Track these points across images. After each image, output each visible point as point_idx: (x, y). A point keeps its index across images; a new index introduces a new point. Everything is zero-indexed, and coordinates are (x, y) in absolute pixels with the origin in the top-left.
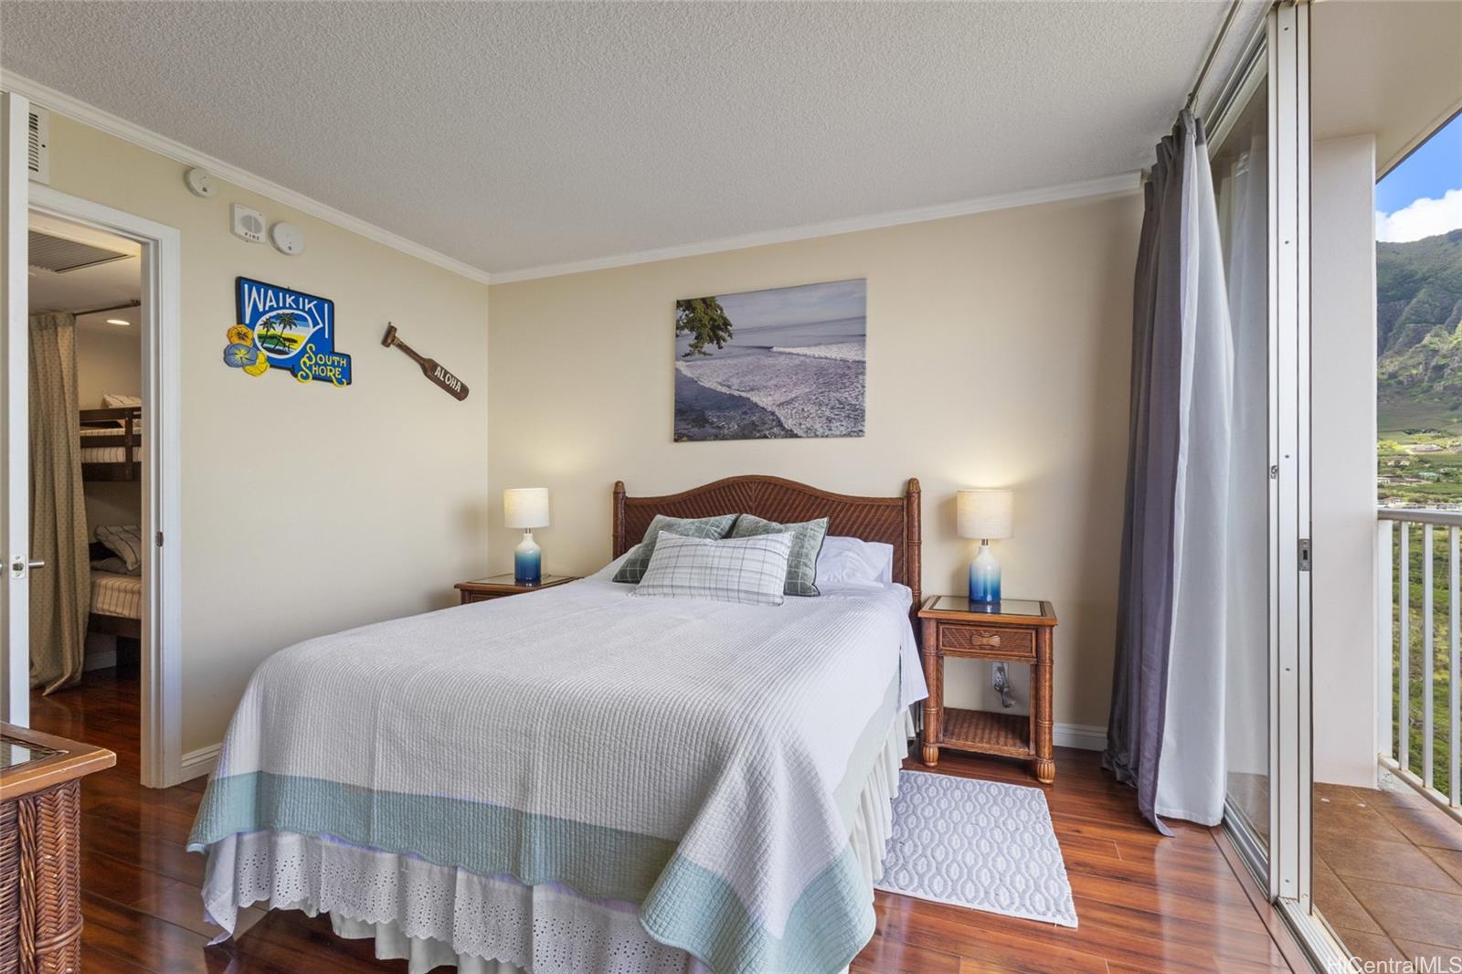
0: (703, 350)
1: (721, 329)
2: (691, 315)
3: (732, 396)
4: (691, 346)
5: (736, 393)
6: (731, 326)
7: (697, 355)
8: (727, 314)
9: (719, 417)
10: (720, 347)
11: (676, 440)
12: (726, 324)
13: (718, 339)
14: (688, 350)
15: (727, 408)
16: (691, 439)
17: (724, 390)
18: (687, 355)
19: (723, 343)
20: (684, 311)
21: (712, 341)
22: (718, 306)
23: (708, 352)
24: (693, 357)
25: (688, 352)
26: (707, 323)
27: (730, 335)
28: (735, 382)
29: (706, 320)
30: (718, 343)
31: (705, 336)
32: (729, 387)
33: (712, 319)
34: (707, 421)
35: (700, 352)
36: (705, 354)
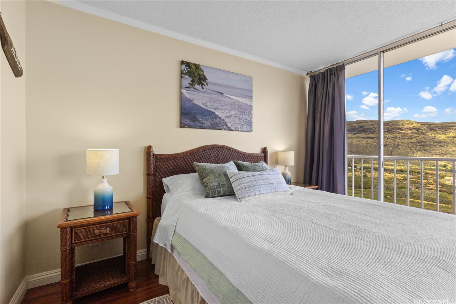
0: (195, 87)
1: (203, 80)
2: (189, 70)
3: (207, 110)
4: (189, 84)
5: (209, 109)
6: (207, 80)
7: (192, 89)
8: (206, 74)
9: (202, 118)
10: (203, 88)
11: (181, 127)
12: (205, 79)
13: (202, 85)
14: (188, 85)
15: (205, 115)
16: (190, 127)
17: (204, 107)
18: (187, 87)
19: (204, 87)
20: (186, 67)
21: (199, 84)
22: (202, 70)
23: (197, 88)
24: (190, 89)
25: (188, 86)
26: (197, 75)
27: (207, 84)
28: (209, 104)
29: (196, 74)
30: (202, 86)
31: (196, 81)
32: (207, 106)
33: (199, 74)
34: (197, 120)
35: (193, 88)
36: (196, 89)
